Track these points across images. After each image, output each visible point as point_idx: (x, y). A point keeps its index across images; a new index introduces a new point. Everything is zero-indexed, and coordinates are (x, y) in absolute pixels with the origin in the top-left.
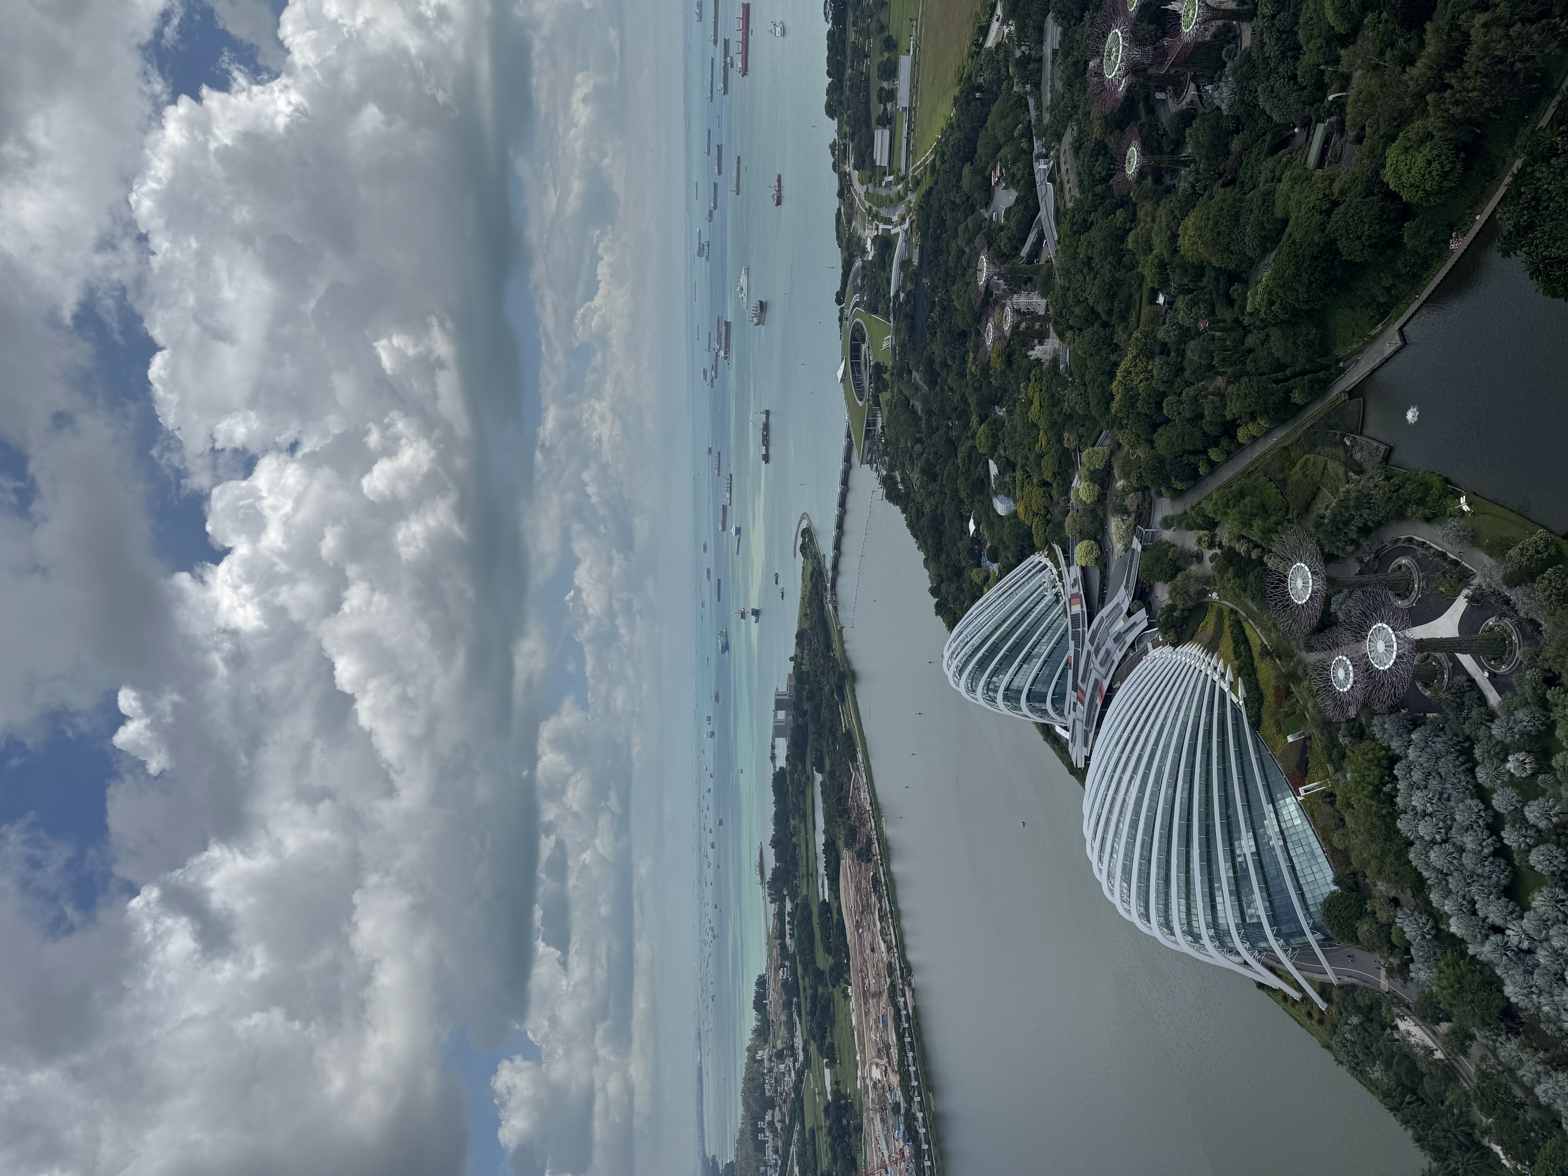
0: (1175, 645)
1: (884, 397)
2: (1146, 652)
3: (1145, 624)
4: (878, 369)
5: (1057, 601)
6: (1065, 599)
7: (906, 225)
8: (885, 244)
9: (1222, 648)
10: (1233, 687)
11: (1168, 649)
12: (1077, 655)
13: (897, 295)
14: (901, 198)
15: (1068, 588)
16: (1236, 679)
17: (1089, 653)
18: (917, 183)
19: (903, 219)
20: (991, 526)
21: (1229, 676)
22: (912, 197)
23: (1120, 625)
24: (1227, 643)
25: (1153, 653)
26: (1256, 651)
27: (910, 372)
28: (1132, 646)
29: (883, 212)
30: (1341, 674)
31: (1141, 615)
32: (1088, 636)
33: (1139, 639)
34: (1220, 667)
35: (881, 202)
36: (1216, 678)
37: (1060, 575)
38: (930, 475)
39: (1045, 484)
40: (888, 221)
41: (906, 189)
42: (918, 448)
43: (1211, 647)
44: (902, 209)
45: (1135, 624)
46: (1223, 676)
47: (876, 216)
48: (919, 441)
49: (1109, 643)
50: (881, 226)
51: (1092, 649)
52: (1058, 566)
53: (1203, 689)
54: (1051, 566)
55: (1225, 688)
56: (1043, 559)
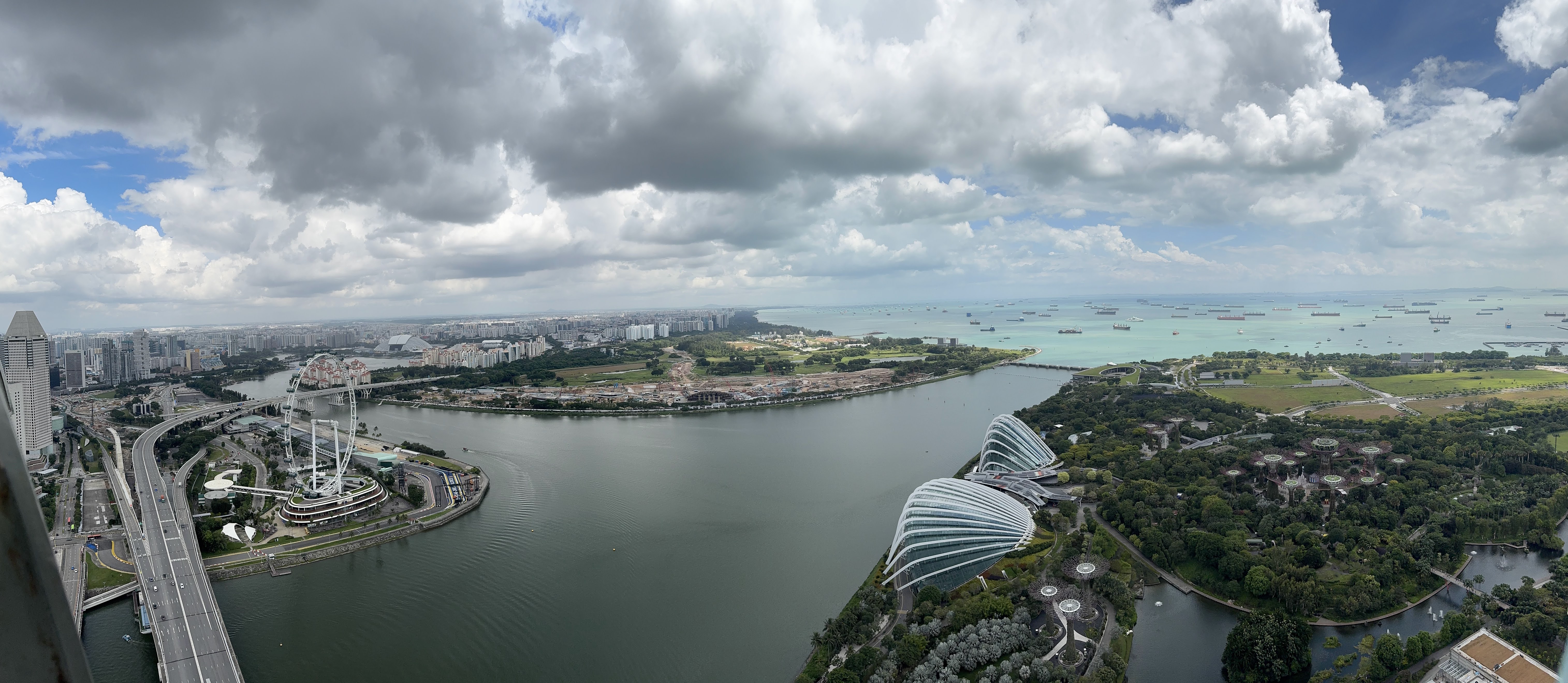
0: (1033, 518)
1: (1105, 383)
2: (1026, 505)
3: (1039, 505)
4: (1118, 380)
5: (1037, 465)
6: (1039, 469)
7: (1180, 388)
8: (1170, 379)
9: (1037, 539)
10: (1021, 545)
11: (1031, 516)
12: (1016, 475)
13: (1152, 386)
14: (1189, 385)
15: (1045, 470)
16: (1025, 546)
17: (1018, 480)
18: (1197, 391)
19: (1181, 386)
20: (1062, 434)
21: (1026, 543)
22: (1191, 389)
23: (1036, 494)
24: (1040, 541)
25: (1027, 508)
26: (1041, 554)
27: (1119, 394)
28: (1026, 499)
29: (1182, 378)
30: (1049, 590)
31: (1043, 503)
32: (1026, 479)
33: (1030, 502)
34: (1029, 539)
35: (1186, 376)
36: (1024, 537)
37: (1049, 466)
38: (1078, 406)
39: (1089, 457)
40: (1179, 380)
41: (1194, 386)
42: (1088, 400)
43: (1036, 534)
44: (1185, 385)
45: (1037, 500)
46: (1025, 540)
47: (1179, 375)
48: (1091, 400)
49: (1026, 489)
50: (1176, 377)
51: (1021, 482)
52: (1053, 464)
53: (1018, 531)
54: (1052, 461)
55: (1020, 542)
56: (1054, 457)
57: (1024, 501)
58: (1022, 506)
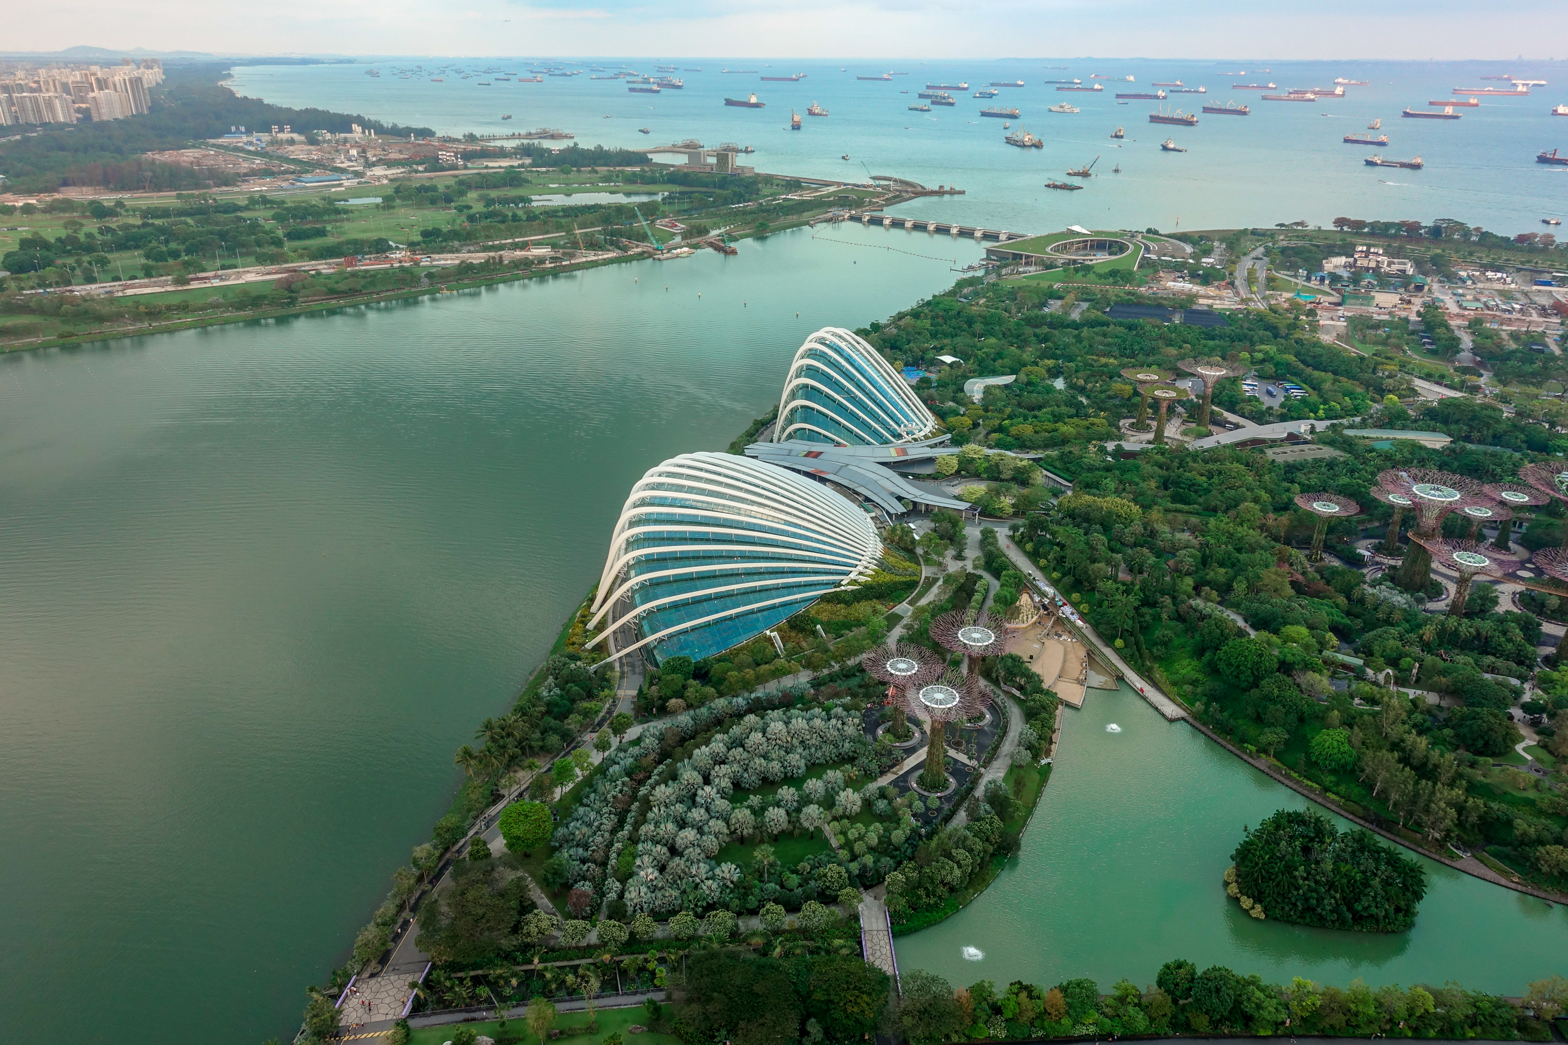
0: (879, 536)
1: (1058, 273)
2: (866, 510)
3: (892, 511)
4: (1086, 267)
5: (894, 436)
6: (900, 445)
9: (884, 574)
10: (853, 583)
11: (876, 532)
15: (910, 446)
16: (860, 585)
20: (952, 377)
21: (862, 579)
23: (887, 491)
24: (889, 578)
25: (868, 516)
28: (867, 500)
30: (902, 666)
31: (901, 509)
33: (877, 506)
34: (868, 573)
36: (860, 568)
37: (919, 440)
39: (1003, 429)
43: (883, 565)
45: (888, 503)
46: (860, 573)
49: (867, 481)
52: (926, 437)
53: (849, 557)
54: (926, 431)
55: (852, 576)
56: (931, 423)
57: (866, 502)
58: (861, 511)
